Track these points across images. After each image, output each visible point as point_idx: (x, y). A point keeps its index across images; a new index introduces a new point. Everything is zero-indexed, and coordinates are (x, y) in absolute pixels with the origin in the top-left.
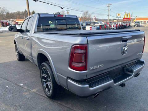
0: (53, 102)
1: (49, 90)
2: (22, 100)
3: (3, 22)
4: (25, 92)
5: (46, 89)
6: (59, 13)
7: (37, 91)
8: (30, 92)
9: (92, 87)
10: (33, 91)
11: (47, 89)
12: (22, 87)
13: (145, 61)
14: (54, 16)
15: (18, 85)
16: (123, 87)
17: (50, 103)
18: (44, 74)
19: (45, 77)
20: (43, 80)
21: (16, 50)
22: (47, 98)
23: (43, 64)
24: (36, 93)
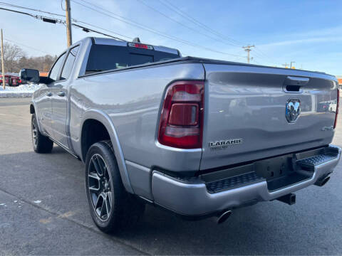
0: (112, 241)
1: (104, 213)
2: (35, 235)
3: (9, 77)
4: (46, 217)
5: (97, 210)
6: (139, 41)
7: (74, 217)
8: (57, 218)
9: (214, 193)
10: (66, 215)
11: (100, 209)
12: (38, 207)
13: (340, 149)
14: (126, 45)
15: (30, 203)
16: (290, 204)
17: (105, 244)
18: (96, 172)
19: (96, 180)
20: (91, 188)
21: (34, 128)
22: (98, 233)
23: (94, 147)
24: (73, 221)
